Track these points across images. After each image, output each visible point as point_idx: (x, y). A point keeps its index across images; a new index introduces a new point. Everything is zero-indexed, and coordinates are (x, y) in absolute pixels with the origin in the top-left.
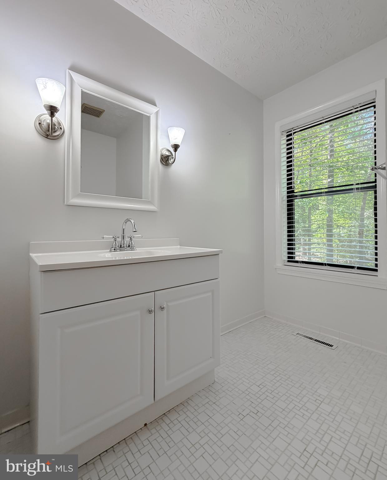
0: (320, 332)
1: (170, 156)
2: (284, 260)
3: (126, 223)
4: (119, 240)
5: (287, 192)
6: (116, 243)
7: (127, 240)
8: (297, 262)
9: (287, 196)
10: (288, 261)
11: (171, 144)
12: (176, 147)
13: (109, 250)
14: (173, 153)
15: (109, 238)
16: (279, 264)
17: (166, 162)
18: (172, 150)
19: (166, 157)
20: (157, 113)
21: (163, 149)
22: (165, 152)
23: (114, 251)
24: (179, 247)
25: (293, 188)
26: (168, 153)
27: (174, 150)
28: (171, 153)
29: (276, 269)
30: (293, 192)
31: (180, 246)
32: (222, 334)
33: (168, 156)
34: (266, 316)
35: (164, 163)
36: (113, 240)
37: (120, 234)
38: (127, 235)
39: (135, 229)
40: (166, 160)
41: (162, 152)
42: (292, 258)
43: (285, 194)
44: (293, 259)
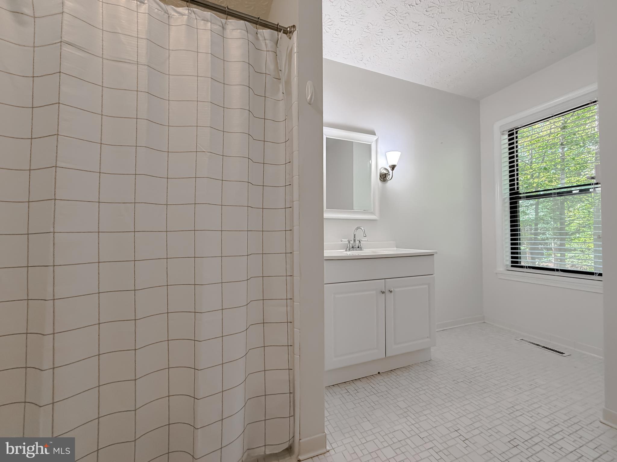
0: (550, 341)
1: (387, 173)
2: (507, 265)
3: (357, 229)
4: (352, 242)
5: (510, 193)
6: (350, 245)
7: (357, 242)
8: (522, 267)
9: (510, 198)
10: (512, 266)
11: (389, 165)
12: (393, 167)
13: (345, 250)
14: (391, 171)
15: (345, 241)
16: (501, 269)
17: (384, 179)
18: (390, 169)
19: (384, 174)
20: (377, 140)
21: (382, 168)
22: (383, 171)
23: (349, 251)
24: (395, 249)
25: (516, 189)
26: (385, 172)
27: (392, 169)
28: (388, 171)
29: (496, 273)
30: (518, 193)
31: (397, 248)
32: (438, 330)
33: (386, 174)
34: (485, 321)
35: (382, 180)
36: (347, 242)
37: (352, 238)
38: (357, 239)
39: (365, 234)
40: (384, 177)
41: (381, 171)
42: (517, 262)
43: (507, 196)
44: (518, 264)
